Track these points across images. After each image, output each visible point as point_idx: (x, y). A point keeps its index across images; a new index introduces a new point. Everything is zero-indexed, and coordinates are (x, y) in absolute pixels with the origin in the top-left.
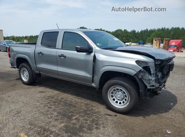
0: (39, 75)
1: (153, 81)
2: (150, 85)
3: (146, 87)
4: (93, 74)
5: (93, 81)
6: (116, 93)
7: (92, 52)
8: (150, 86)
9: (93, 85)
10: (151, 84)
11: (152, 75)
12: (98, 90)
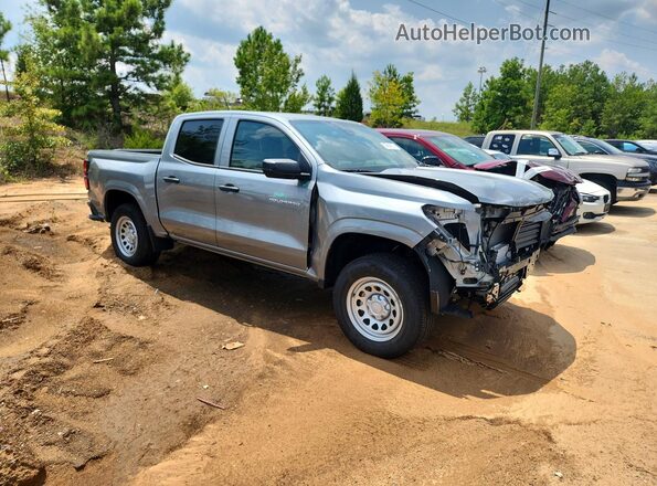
0: (168, 242)
1: (475, 264)
2: (464, 277)
3: (453, 281)
4: (310, 241)
5: (310, 263)
6: (370, 298)
7: (309, 179)
8: (466, 281)
9: (310, 273)
10: (467, 275)
11: (473, 249)
12: (322, 287)
